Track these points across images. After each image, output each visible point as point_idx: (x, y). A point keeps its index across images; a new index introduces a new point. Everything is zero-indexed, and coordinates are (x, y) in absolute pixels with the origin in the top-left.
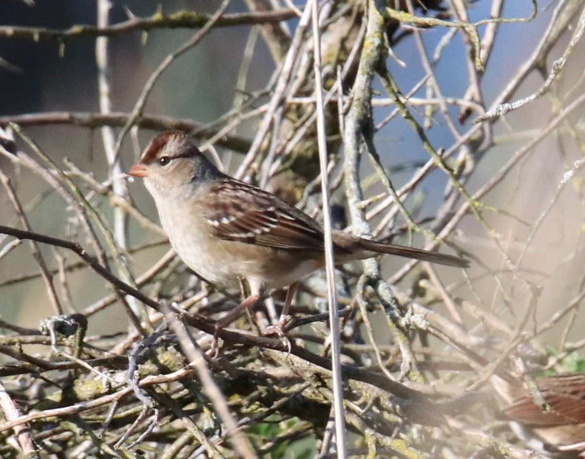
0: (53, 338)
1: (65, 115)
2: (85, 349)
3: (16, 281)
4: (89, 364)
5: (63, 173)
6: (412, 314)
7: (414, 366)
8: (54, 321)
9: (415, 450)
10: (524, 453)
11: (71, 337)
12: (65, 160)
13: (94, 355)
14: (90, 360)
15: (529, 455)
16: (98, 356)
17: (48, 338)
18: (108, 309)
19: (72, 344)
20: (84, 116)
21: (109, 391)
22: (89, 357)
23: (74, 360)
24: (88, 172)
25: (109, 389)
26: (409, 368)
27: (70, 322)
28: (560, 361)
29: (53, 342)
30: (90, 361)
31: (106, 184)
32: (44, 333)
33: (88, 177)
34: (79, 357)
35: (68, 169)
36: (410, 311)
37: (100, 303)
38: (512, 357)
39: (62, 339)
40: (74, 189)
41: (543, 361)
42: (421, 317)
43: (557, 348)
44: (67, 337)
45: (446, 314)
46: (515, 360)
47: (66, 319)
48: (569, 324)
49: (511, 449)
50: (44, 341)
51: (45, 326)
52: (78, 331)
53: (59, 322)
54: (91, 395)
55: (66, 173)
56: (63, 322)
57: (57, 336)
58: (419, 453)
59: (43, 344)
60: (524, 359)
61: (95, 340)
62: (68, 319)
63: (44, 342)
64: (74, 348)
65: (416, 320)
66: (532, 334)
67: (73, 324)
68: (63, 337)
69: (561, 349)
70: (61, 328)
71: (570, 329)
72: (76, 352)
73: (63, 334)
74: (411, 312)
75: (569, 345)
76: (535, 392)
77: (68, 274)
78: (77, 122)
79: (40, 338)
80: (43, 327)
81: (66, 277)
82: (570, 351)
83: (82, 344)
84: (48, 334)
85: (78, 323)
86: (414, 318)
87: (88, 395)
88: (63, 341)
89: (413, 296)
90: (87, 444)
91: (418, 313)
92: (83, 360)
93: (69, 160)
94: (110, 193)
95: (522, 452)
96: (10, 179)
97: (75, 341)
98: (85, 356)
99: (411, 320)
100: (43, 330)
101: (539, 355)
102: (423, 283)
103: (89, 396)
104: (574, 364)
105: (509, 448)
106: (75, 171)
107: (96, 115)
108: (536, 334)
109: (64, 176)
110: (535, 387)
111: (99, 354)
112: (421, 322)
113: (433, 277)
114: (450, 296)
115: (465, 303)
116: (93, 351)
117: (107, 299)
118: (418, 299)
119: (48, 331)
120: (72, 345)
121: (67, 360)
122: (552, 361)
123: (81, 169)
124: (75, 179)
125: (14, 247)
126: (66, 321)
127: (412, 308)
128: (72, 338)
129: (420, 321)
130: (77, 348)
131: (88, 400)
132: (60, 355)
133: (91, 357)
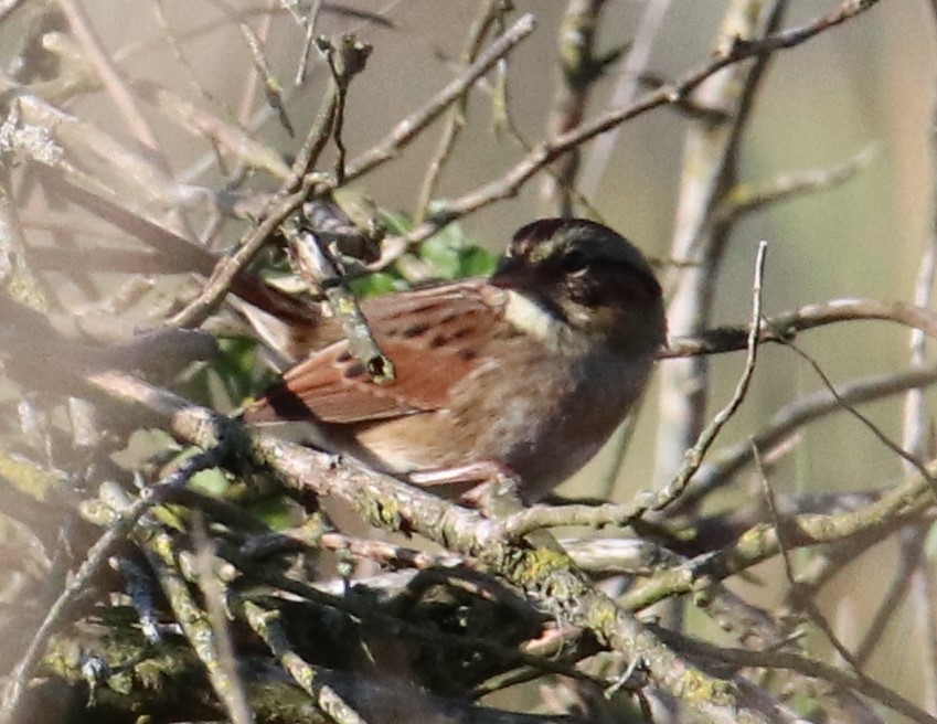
6: (19, 126)
7: (22, 264)
9: (26, 460)
10: (315, 462)
15: (328, 467)
26: (10, 267)
28: (414, 250)
36: (12, 118)
38: (289, 232)
41: (366, 247)
42: (42, 132)
43: (407, 216)
45: (112, 125)
46: (298, 240)
48: (441, 152)
49: (278, 452)
58: (39, 467)
60: (322, 241)
65: (28, 142)
66: (332, 181)
69: (419, 216)
71: (443, 162)
74: (15, 121)
75: (438, 206)
76: (353, 326)
82: (442, 221)
86: (24, 136)
89: (24, 77)
91: (34, 123)
95: (311, 457)
99: (14, 139)
101: (355, 231)
102: (50, 41)
104: (452, 255)
105: (273, 449)
108: (343, 180)
110: (353, 312)
112: (43, 147)
113: (77, 24)
114: (122, 75)
115: (163, 95)
118: (39, 84)
122: (391, 249)
127: (19, 108)
129: (39, 144)
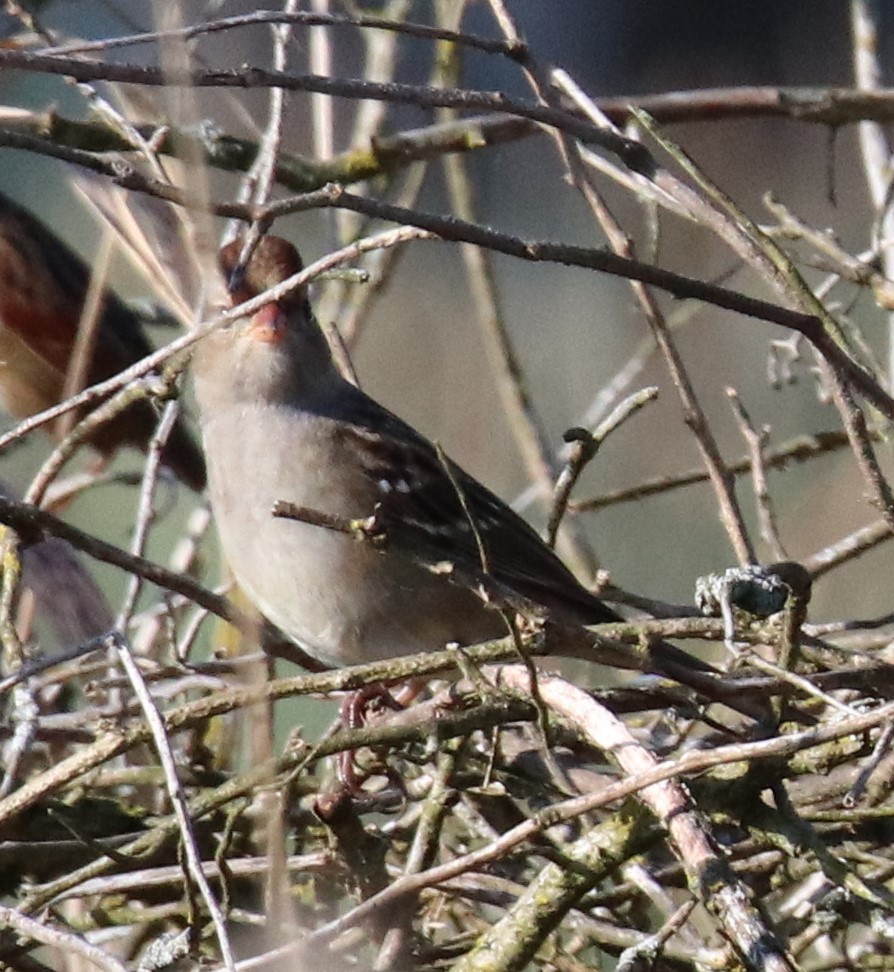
0: (727, 624)
1: (769, 95)
2: (807, 650)
3: (647, 491)
4: (814, 683)
5: (756, 228)
8: (730, 580)
11: (774, 618)
12: (767, 199)
13: (827, 664)
14: (818, 675)
16: (838, 667)
17: (717, 624)
18: (866, 556)
19: (775, 637)
20: (815, 96)
21: (863, 747)
22: (816, 669)
23: (779, 675)
24: (822, 229)
25: (863, 743)
27: (769, 582)
29: (729, 632)
30: (816, 677)
31: (866, 257)
32: (707, 610)
33: (821, 239)
34: (791, 666)
35: (774, 220)
37: (850, 543)
39: (749, 624)
40: (782, 265)
44: (763, 618)
47: (759, 577)
50: (707, 631)
51: (707, 595)
52: (789, 604)
53: (741, 583)
54: (820, 758)
55: (765, 230)
56: (751, 583)
57: (736, 618)
59: (707, 639)
61: (835, 633)
62: (764, 575)
63: (709, 634)
64: (780, 647)
67: (775, 588)
68: (753, 620)
70: (746, 598)
72: (784, 655)
73: (752, 611)
77: (774, 472)
78: (796, 111)
79: (697, 623)
80: (703, 598)
81: (767, 481)
83: (797, 636)
84: (717, 614)
85: (787, 585)
87: (814, 758)
88: (752, 631)
90: (817, 880)
92: (803, 674)
93: (775, 201)
94: (876, 278)
96: (630, 242)
97: (782, 630)
98: (807, 667)
100: (704, 603)
103: (815, 762)
106: (791, 224)
107: (843, 93)
109: (761, 234)
111: (841, 660)
116: (827, 655)
117: (866, 532)
119: (716, 605)
120: (776, 641)
121: (764, 673)
123: (803, 222)
124: (788, 245)
125: (639, 406)
126: (759, 581)
128: (776, 624)
130: (787, 646)
131: (815, 770)
132: (745, 664)
133: (822, 668)
